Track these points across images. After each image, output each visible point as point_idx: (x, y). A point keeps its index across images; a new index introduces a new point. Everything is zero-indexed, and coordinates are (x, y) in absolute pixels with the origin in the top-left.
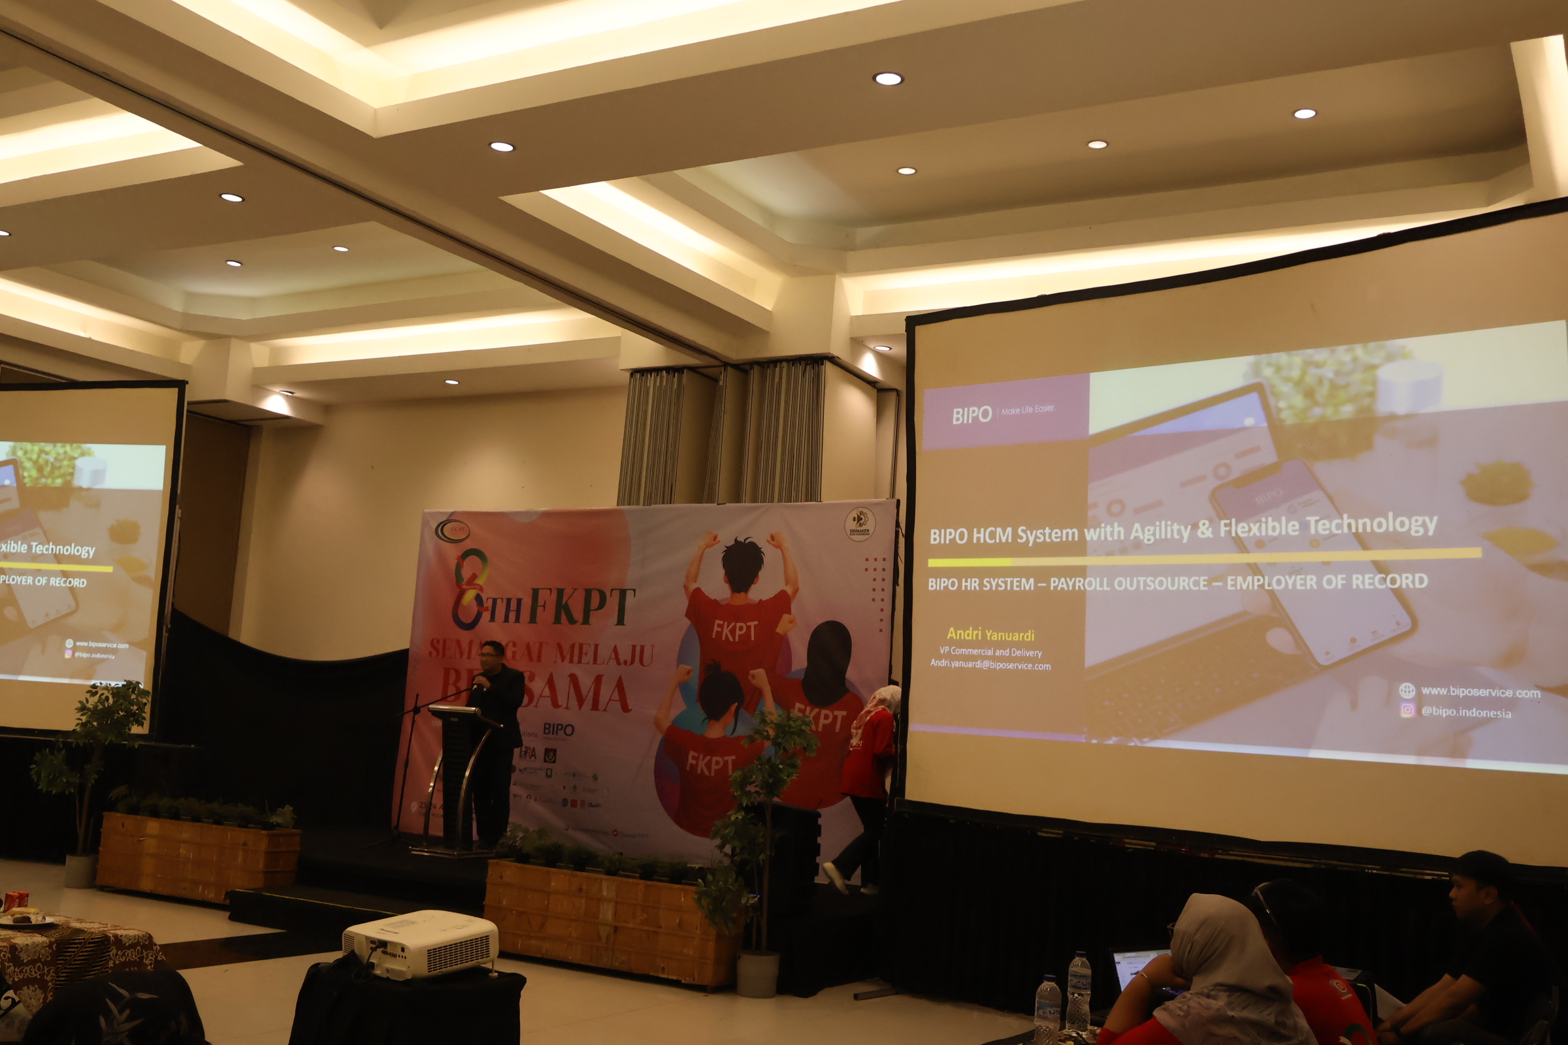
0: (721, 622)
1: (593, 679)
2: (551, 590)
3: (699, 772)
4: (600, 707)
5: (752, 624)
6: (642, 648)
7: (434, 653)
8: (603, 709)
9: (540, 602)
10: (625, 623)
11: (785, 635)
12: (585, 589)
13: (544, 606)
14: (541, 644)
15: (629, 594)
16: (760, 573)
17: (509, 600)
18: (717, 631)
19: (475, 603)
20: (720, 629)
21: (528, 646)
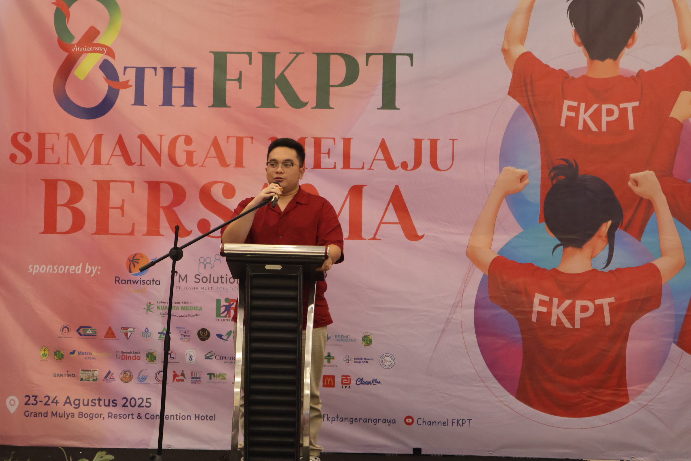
0: (575, 104)
1: (346, 193)
2: (249, 54)
3: (554, 324)
4: (364, 235)
5: (630, 106)
6: (434, 143)
7: (21, 157)
8: (372, 236)
9: (232, 73)
10: (397, 105)
11: (687, 120)
12: (318, 54)
13: (239, 80)
14: (240, 141)
15: (402, 63)
16: (638, 31)
17: (168, 72)
18: (568, 117)
19: (100, 75)
20: (573, 114)
21: (215, 144)
